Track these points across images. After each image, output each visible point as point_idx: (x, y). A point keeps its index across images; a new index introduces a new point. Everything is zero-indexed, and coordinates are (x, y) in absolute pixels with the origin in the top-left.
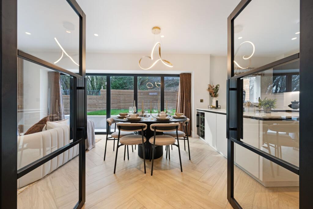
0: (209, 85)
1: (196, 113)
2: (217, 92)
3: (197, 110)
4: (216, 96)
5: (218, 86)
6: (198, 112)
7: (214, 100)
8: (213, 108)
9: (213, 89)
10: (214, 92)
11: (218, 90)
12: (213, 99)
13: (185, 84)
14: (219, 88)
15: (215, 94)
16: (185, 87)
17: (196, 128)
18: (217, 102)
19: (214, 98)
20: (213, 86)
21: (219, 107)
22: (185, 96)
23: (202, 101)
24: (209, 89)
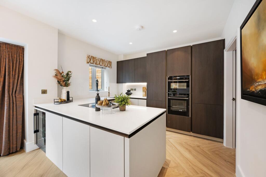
0: (56, 70)
1: (33, 112)
2: (68, 80)
3: (36, 107)
4: (67, 85)
5: (69, 73)
6: (36, 110)
7: (64, 90)
8: (62, 102)
9: (62, 76)
10: (64, 80)
11: (69, 78)
12: (63, 88)
13: (9, 62)
14: (72, 75)
15: (66, 83)
16: (9, 68)
17: (33, 135)
18: (68, 93)
19: (65, 88)
20: (63, 72)
21: (71, 99)
22: (9, 83)
23: (44, 92)
24: (56, 75)
